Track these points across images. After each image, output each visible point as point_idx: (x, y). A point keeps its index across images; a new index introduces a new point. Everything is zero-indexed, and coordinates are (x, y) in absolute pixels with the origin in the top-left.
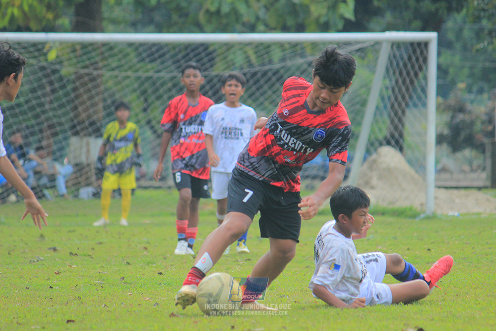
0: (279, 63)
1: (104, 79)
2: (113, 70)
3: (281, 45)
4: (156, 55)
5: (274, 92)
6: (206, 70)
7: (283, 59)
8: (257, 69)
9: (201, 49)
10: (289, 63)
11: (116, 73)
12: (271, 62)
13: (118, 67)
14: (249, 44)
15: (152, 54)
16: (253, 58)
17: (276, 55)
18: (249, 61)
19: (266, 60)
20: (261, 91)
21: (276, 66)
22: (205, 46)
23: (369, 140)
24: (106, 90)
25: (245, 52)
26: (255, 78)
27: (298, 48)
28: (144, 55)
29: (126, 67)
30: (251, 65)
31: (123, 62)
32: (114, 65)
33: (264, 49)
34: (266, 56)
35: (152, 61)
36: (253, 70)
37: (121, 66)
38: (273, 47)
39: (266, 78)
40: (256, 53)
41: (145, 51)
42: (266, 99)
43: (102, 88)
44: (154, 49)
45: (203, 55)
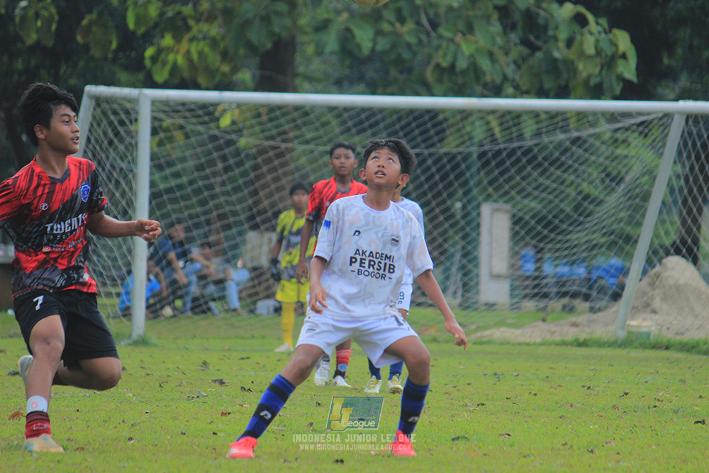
0: (531, 140)
1: (295, 154)
2: (307, 142)
3: (535, 114)
4: (366, 124)
5: (523, 179)
6: (433, 145)
7: (538, 134)
8: (502, 146)
9: (427, 117)
10: (545, 140)
11: (311, 146)
12: (521, 137)
13: (313, 139)
14: (493, 112)
15: (361, 122)
16: (497, 130)
17: (529, 128)
18: (493, 135)
19: (515, 135)
20: (506, 176)
21: (528, 143)
22: (432, 113)
23: (651, 247)
24: (298, 169)
25: (488, 123)
26: (499, 159)
27: (559, 118)
28: (350, 123)
29: (325, 139)
30: (494, 140)
31: (321, 132)
32: (309, 136)
33: (512, 119)
34: (514, 129)
35: (359, 132)
36: (497, 148)
37: (320, 137)
38: (525, 117)
39: (513, 159)
40: (501, 124)
41: (351, 118)
42: (512, 188)
43: (292, 166)
44: (363, 116)
45: (429, 125)
